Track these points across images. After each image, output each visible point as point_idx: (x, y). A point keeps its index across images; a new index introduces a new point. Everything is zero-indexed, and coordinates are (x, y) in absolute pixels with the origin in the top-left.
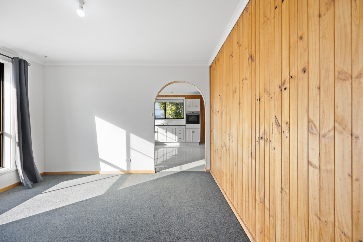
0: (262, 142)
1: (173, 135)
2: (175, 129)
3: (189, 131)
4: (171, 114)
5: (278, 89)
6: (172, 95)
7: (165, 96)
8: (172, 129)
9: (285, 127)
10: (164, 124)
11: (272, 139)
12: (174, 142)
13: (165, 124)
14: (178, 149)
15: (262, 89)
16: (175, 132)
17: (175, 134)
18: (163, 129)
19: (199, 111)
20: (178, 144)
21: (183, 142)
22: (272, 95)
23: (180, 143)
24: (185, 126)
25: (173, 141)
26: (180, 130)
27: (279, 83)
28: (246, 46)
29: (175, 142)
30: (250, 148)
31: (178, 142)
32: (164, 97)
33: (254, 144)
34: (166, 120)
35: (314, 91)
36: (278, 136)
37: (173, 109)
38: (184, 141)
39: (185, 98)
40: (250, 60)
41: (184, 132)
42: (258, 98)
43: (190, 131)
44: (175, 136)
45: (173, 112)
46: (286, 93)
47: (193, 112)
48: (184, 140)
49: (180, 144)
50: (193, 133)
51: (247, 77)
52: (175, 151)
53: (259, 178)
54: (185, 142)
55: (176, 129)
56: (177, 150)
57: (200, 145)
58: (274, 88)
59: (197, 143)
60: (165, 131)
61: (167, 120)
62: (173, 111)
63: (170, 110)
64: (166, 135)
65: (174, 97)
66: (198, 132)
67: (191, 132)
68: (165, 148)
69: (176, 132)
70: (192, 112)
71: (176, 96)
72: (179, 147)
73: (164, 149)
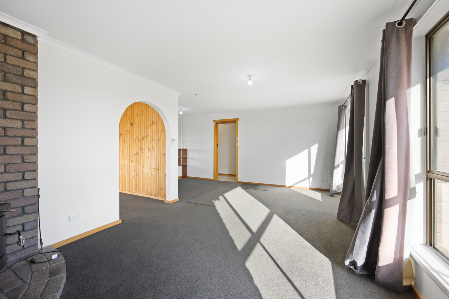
0: (136, 155)
5: (141, 139)
9: (143, 150)
11: (140, 154)
15: (136, 137)
22: (140, 140)
27: (142, 137)
28: (129, 118)
30: (130, 159)
33: (132, 157)
35: (149, 141)
36: (141, 152)
40: (131, 125)
42: (134, 140)
46: (144, 140)
51: (129, 130)
53: (135, 169)
58: (140, 138)
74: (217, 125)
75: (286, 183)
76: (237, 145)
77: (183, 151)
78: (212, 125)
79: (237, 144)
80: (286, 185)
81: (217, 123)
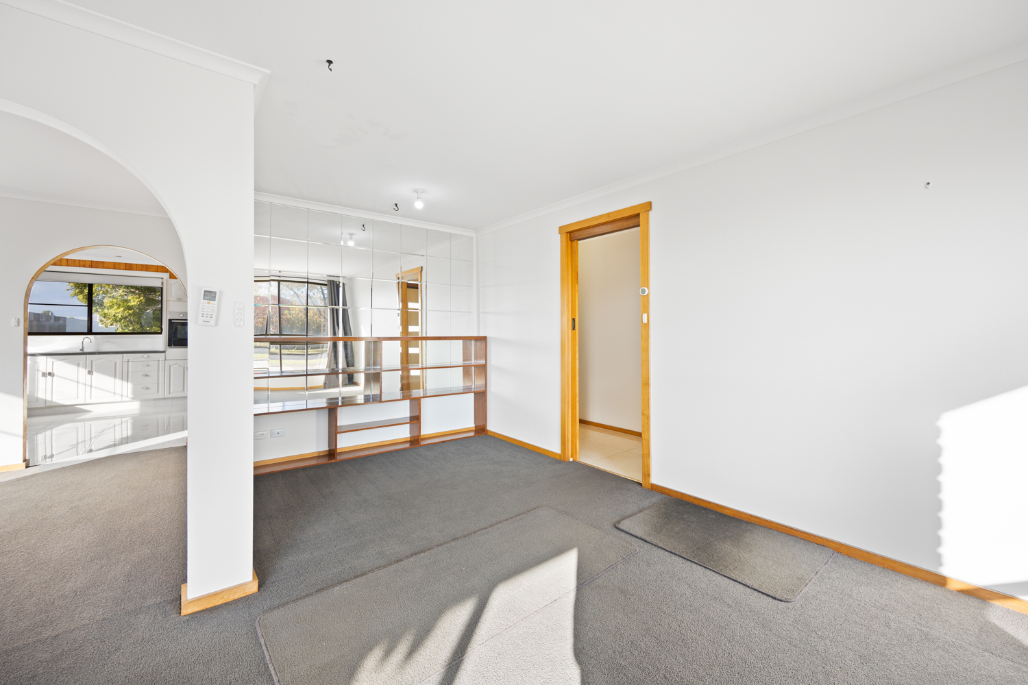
1: (118, 381)
2: (125, 364)
3: (176, 366)
4: (121, 320)
6: (120, 263)
7: (90, 264)
8: (116, 363)
10: (82, 350)
12: (122, 402)
13: (85, 351)
14: (132, 419)
16: (125, 370)
17: (125, 377)
18: (78, 365)
20: (134, 407)
21: (155, 400)
23: (141, 401)
24: (164, 352)
25: (118, 398)
26: (144, 365)
29: (124, 399)
31: (134, 399)
32: (84, 266)
34: (91, 337)
37: (129, 304)
38: (161, 395)
41: (158, 371)
43: (180, 366)
44: (125, 383)
45: (130, 312)
48: (158, 392)
49: (141, 406)
52: (124, 425)
54: (164, 399)
55: (130, 363)
56: (131, 421)
60: (83, 372)
61: (96, 338)
62: (130, 308)
63: (116, 307)
64: (88, 382)
67: (184, 368)
68: (84, 420)
69: (130, 370)
71: (135, 267)
72: (137, 412)
73: (80, 425)
74: (574, 243)
75: (946, 559)
76: (645, 321)
77: (479, 343)
78: (555, 244)
79: (645, 316)
80: (945, 571)
81: (574, 235)
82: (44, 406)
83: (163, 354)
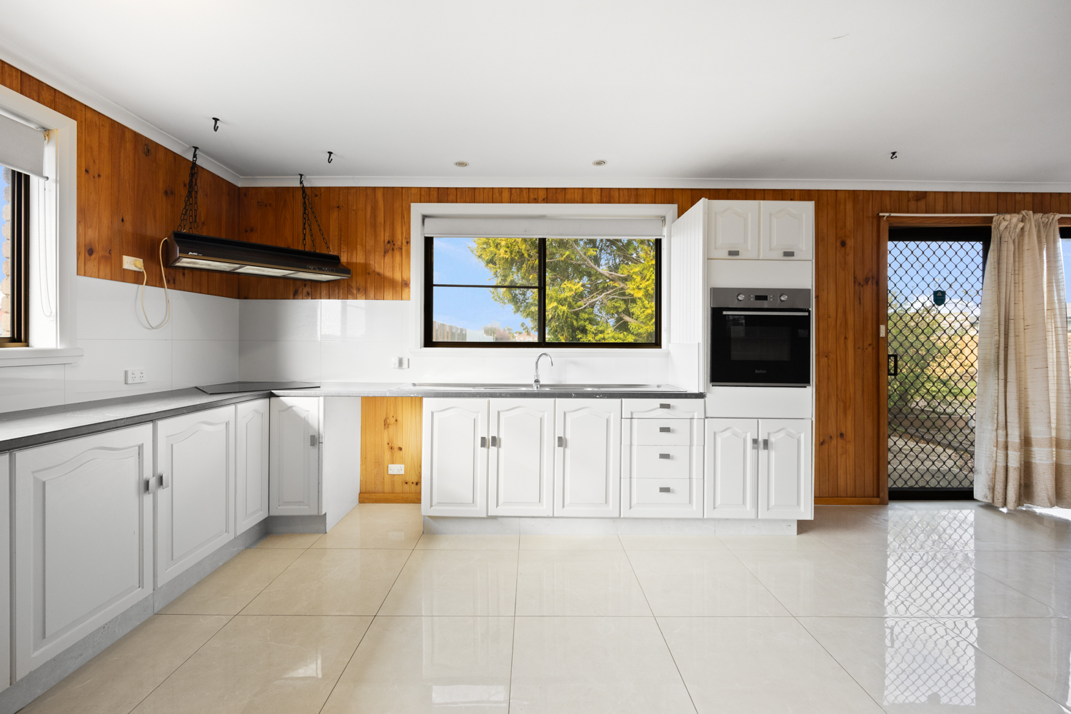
2: (628, 424)
3: (728, 434)
7: (542, 195)
8: (608, 423)
13: (546, 386)
16: (626, 442)
18: (540, 421)
19: (808, 291)
24: (700, 396)
25: (611, 509)
26: (665, 430)
32: (536, 201)
34: (548, 351)
38: (694, 511)
39: (675, 206)
41: (691, 445)
43: (736, 434)
47: (765, 298)
48: (690, 502)
50: (763, 453)
54: (703, 519)
55: (635, 423)
57: (804, 537)
59: (791, 521)
64: (559, 465)
65: (602, 202)
66: (799, 441)
67: (745, 441)
69: (635, 442)
70: (758, 298)
71: (616, 194)
82: (485, 516)
83: (700, 401)
